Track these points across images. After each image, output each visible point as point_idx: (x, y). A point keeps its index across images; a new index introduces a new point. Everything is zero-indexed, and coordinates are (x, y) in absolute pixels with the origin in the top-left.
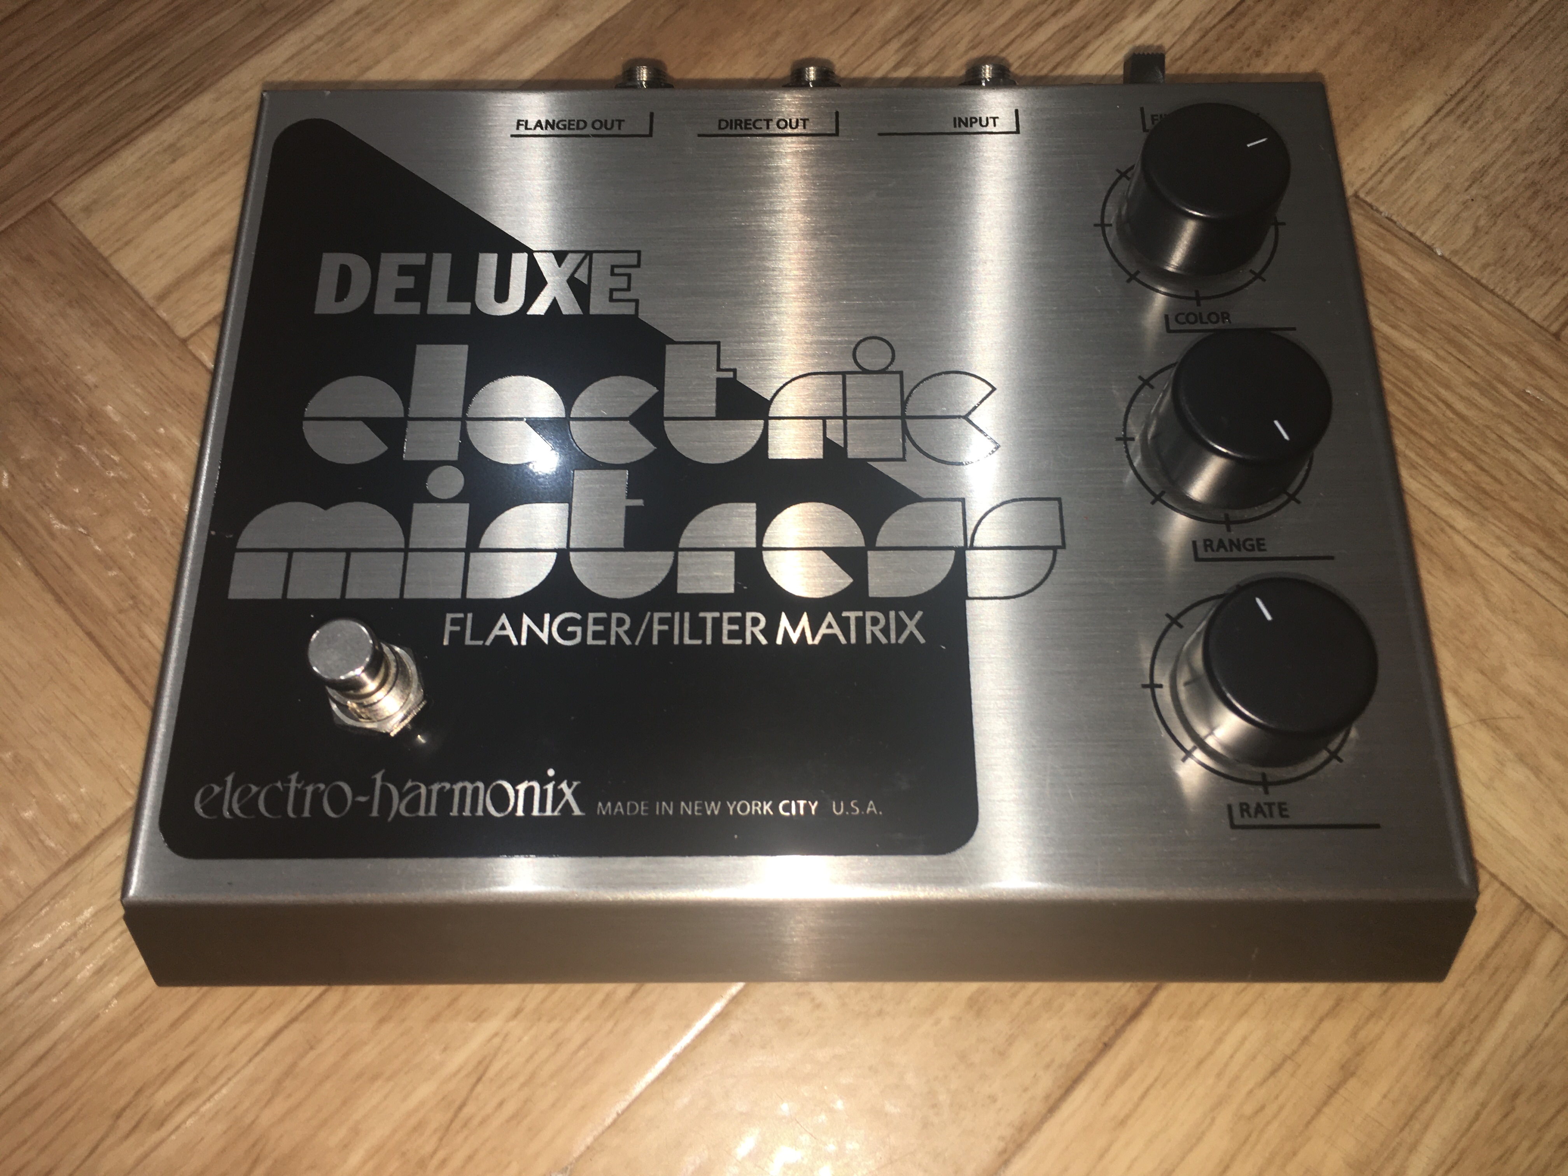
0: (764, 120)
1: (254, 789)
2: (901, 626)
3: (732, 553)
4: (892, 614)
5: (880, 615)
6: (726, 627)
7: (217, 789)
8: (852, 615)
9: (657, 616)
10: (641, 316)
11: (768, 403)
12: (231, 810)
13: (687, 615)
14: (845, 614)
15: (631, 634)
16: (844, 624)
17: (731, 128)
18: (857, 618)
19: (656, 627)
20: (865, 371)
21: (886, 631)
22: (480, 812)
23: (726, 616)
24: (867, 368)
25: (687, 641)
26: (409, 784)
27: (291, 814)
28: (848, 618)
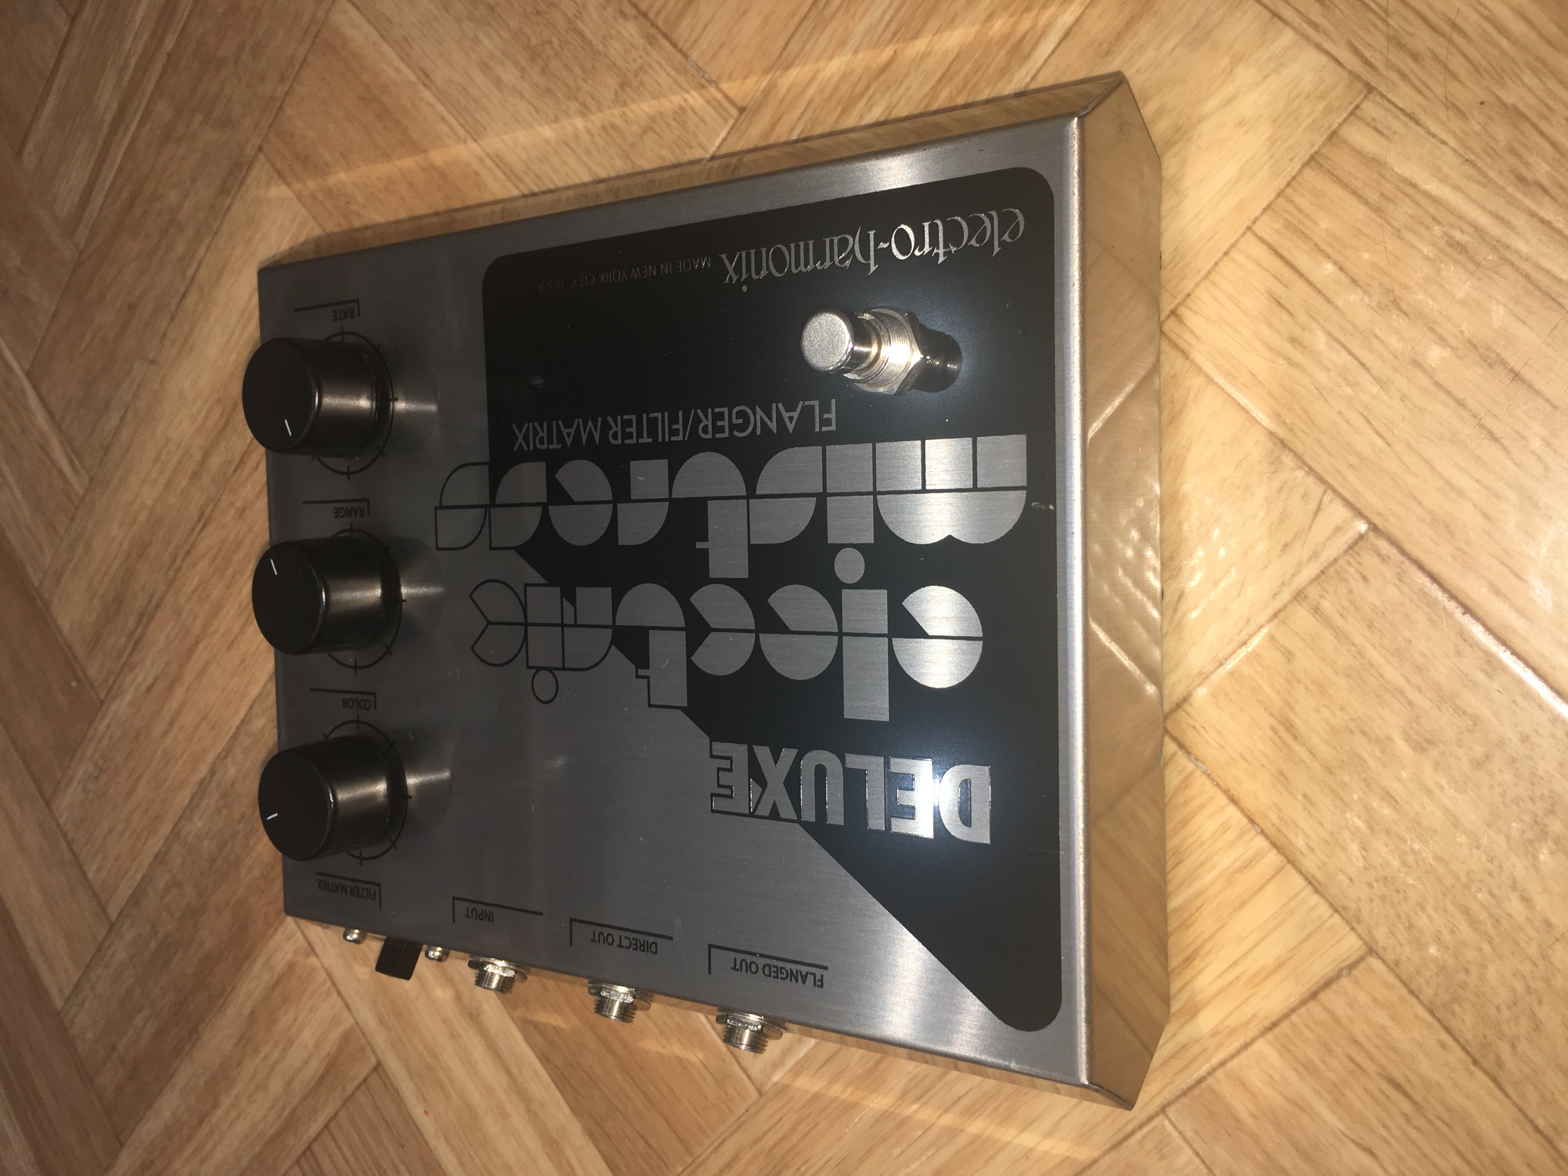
0: (623, 947)
1: (973, 242)
2: (526, 438)
3: (632, 498)
4: (532, 448)
5: (539, 446)
6: (633, 430)
7: (1006, 237)
8: (555, 446)
9: (680, 438)
10: (707, 740)
11: (613, 642)
12: (991, 218)
13: (660, 440)
14: (559, 446)
15: (697, 420)
16: (561, 439)
17: (647, 942)
18: (552, 443)
19: (680, 427)
20: (550, 670)
21: (536, 433)
22: (793, 246)
23: (634, 441)
24: (548, 673)
25: (659, 415)
26: (848, 263)
27: (938, 222)
28: (558, 443)
